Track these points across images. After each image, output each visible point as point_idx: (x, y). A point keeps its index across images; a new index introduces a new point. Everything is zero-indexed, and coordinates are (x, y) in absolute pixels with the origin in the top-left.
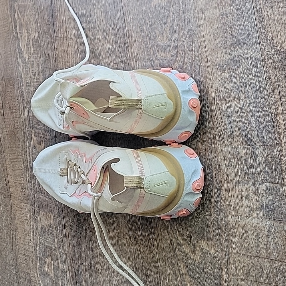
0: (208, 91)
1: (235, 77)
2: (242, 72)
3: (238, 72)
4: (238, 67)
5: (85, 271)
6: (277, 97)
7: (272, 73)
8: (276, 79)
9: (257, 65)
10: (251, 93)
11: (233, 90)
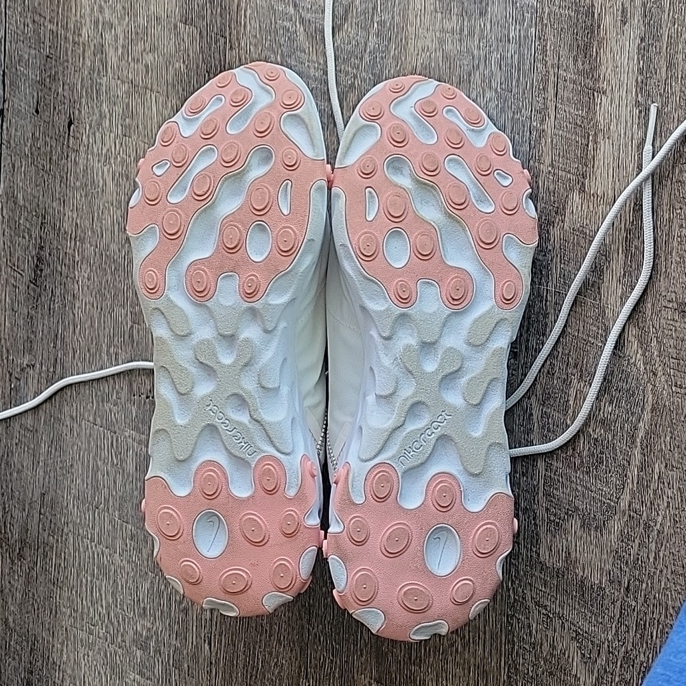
0: (405, 50)
1: (471, 34)
2: (489, 28)
3: (480, 25)
4: (482, 14)
5: (35, 381)
6: (549, 98)
7: (551, 47)
8: (556, 61)
9: (524, 20)
10: (498, 76)
11: (460, 61)
